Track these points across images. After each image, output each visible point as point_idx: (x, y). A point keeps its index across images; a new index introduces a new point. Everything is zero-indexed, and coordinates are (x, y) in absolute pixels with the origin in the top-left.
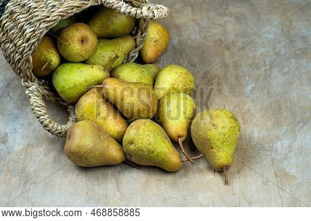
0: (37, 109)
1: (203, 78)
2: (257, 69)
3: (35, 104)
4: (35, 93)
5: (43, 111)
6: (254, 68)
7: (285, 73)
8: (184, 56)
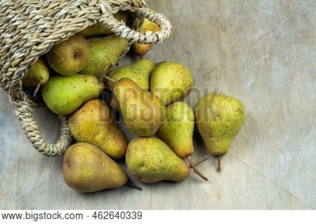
0: (30, 134)
1: (200, 70)
2: (257, 59)
3: (27, 129)
4: (26, 114)
5: (38, 136)
6: (252, 57)
7: (286, 64)
8: (178, 40)
